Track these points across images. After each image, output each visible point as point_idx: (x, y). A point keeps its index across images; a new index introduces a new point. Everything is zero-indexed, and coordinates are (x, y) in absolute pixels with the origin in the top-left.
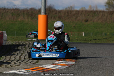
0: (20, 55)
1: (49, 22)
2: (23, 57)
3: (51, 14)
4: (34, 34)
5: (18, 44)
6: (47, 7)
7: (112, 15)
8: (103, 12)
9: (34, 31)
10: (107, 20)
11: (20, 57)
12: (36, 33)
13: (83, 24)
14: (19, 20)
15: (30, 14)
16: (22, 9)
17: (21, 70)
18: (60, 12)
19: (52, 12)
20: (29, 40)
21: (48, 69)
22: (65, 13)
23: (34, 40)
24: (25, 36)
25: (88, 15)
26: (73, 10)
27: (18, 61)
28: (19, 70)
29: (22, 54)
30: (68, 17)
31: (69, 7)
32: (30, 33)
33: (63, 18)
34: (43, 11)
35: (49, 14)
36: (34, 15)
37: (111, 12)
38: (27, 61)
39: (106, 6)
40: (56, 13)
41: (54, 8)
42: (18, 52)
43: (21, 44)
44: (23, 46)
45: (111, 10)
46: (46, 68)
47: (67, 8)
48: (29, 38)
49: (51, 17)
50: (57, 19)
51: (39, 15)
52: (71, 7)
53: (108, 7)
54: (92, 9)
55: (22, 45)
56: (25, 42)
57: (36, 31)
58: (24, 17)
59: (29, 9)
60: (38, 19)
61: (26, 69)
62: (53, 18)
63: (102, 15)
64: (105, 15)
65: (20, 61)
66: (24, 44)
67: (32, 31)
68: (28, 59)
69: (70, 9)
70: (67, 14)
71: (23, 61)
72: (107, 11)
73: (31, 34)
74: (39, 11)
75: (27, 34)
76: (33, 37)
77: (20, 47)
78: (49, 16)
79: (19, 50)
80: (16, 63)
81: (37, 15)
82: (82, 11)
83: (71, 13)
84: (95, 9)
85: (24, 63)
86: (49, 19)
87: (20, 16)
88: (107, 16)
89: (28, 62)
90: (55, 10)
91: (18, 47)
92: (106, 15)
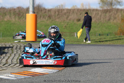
0: (6, 58)
1: (38, 22)
2: (9, 61)
3: (40, 13)
4: (22, 35)
5: (4, 46)
6: (35, 6)
7: (106, 13)
8: (97, 10)
9: (22, 32)
10: (101, 19)
11: (7, 60)
12: (24, 34)
13: (74, 24)
14: (6, 20)
15: (17, 13)
16: (8, 8)
17: (8, 75)
18: (50, 10)
19: (41, 10)
20: (16, 41)
21: (38, 73)
22: (55, 12)
23: (22, 42)
24: (12, 38)
25: (81, 14)
26: (64, 8)
27: (4, 65)
28: (5, 75)
29: (9, 57)
30: (59, 16)
31: (59, 6)
32: (17, 34)
33: (53, 17)
34: (31, 9)
35: (37, 13)
36: (21, 14)
37: (105, 10)
38: (14, 64)
39: (99, 3)
40: (45, 12)
41: (43, 6)
42: (5, 54)
43: (8, 46)
44: (10, 49)
45: (105, 8)
46: (36, 73)
47: (57, 6)
48: (16, 40)
49: (41, 17)
50: (47, 18)
51: (27, 15)
52: (62, 6)
53: (102, 4)
54: (84, 8)
55: (8, 48)
56: (12, 44)
57: (24, 32)
58: (10, 17)
59: (15, 8)
60: (26, 18)
61: (14, 73)
62: (42, 17)
63: (96, 14)
64: (98, 14)
65: (7, 65)
66: (11, 46)
67: (20, 32)
68: (16, 63)
69: (61, 8)
70: (57, 13)
71: (10, 64)
72: (101, 9)
73: (19, 35)
74: (27, 10)
75: (14, 36)
76: (21, 38)
77: (7, 49)
78: (38, 16)
79: (6, 53)
80: (3, 67)
81: (25, 14)
82: (74, 10)
83: (61, 12)
84: (88, 8)
85: (11, 67)
86: (38, 19)
87: (6, 15)
88: (101, 15)
89: (15, 66)
90: (45, 9)
91: (4, 50)
92: (100, 13)
